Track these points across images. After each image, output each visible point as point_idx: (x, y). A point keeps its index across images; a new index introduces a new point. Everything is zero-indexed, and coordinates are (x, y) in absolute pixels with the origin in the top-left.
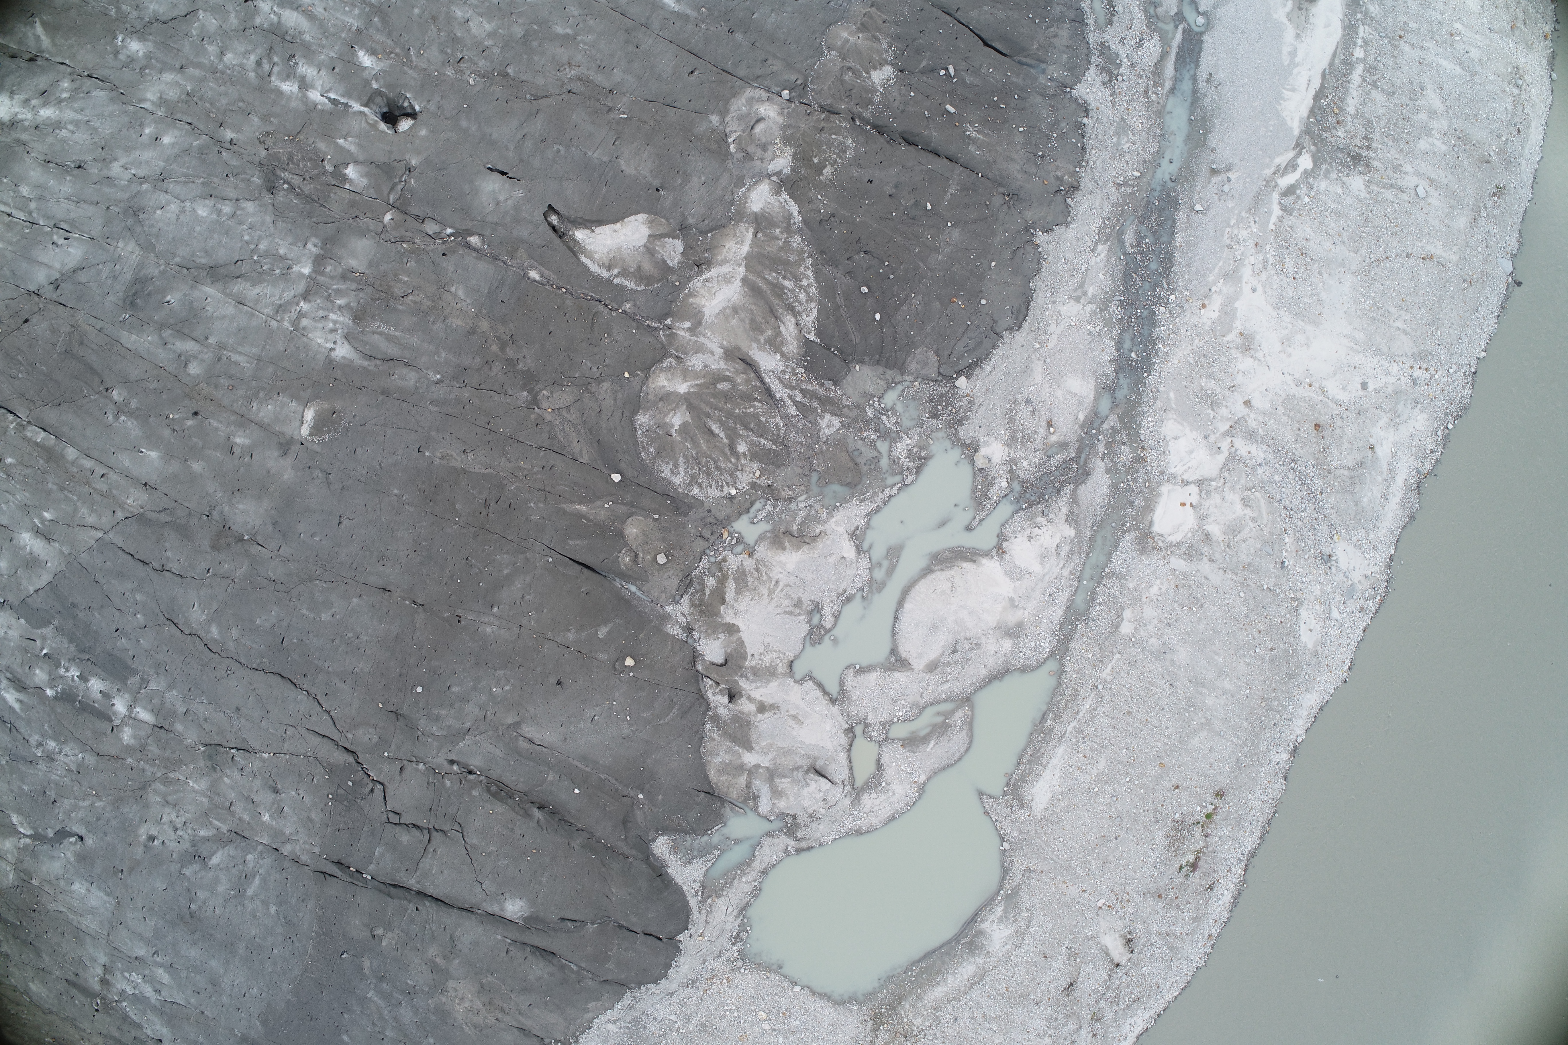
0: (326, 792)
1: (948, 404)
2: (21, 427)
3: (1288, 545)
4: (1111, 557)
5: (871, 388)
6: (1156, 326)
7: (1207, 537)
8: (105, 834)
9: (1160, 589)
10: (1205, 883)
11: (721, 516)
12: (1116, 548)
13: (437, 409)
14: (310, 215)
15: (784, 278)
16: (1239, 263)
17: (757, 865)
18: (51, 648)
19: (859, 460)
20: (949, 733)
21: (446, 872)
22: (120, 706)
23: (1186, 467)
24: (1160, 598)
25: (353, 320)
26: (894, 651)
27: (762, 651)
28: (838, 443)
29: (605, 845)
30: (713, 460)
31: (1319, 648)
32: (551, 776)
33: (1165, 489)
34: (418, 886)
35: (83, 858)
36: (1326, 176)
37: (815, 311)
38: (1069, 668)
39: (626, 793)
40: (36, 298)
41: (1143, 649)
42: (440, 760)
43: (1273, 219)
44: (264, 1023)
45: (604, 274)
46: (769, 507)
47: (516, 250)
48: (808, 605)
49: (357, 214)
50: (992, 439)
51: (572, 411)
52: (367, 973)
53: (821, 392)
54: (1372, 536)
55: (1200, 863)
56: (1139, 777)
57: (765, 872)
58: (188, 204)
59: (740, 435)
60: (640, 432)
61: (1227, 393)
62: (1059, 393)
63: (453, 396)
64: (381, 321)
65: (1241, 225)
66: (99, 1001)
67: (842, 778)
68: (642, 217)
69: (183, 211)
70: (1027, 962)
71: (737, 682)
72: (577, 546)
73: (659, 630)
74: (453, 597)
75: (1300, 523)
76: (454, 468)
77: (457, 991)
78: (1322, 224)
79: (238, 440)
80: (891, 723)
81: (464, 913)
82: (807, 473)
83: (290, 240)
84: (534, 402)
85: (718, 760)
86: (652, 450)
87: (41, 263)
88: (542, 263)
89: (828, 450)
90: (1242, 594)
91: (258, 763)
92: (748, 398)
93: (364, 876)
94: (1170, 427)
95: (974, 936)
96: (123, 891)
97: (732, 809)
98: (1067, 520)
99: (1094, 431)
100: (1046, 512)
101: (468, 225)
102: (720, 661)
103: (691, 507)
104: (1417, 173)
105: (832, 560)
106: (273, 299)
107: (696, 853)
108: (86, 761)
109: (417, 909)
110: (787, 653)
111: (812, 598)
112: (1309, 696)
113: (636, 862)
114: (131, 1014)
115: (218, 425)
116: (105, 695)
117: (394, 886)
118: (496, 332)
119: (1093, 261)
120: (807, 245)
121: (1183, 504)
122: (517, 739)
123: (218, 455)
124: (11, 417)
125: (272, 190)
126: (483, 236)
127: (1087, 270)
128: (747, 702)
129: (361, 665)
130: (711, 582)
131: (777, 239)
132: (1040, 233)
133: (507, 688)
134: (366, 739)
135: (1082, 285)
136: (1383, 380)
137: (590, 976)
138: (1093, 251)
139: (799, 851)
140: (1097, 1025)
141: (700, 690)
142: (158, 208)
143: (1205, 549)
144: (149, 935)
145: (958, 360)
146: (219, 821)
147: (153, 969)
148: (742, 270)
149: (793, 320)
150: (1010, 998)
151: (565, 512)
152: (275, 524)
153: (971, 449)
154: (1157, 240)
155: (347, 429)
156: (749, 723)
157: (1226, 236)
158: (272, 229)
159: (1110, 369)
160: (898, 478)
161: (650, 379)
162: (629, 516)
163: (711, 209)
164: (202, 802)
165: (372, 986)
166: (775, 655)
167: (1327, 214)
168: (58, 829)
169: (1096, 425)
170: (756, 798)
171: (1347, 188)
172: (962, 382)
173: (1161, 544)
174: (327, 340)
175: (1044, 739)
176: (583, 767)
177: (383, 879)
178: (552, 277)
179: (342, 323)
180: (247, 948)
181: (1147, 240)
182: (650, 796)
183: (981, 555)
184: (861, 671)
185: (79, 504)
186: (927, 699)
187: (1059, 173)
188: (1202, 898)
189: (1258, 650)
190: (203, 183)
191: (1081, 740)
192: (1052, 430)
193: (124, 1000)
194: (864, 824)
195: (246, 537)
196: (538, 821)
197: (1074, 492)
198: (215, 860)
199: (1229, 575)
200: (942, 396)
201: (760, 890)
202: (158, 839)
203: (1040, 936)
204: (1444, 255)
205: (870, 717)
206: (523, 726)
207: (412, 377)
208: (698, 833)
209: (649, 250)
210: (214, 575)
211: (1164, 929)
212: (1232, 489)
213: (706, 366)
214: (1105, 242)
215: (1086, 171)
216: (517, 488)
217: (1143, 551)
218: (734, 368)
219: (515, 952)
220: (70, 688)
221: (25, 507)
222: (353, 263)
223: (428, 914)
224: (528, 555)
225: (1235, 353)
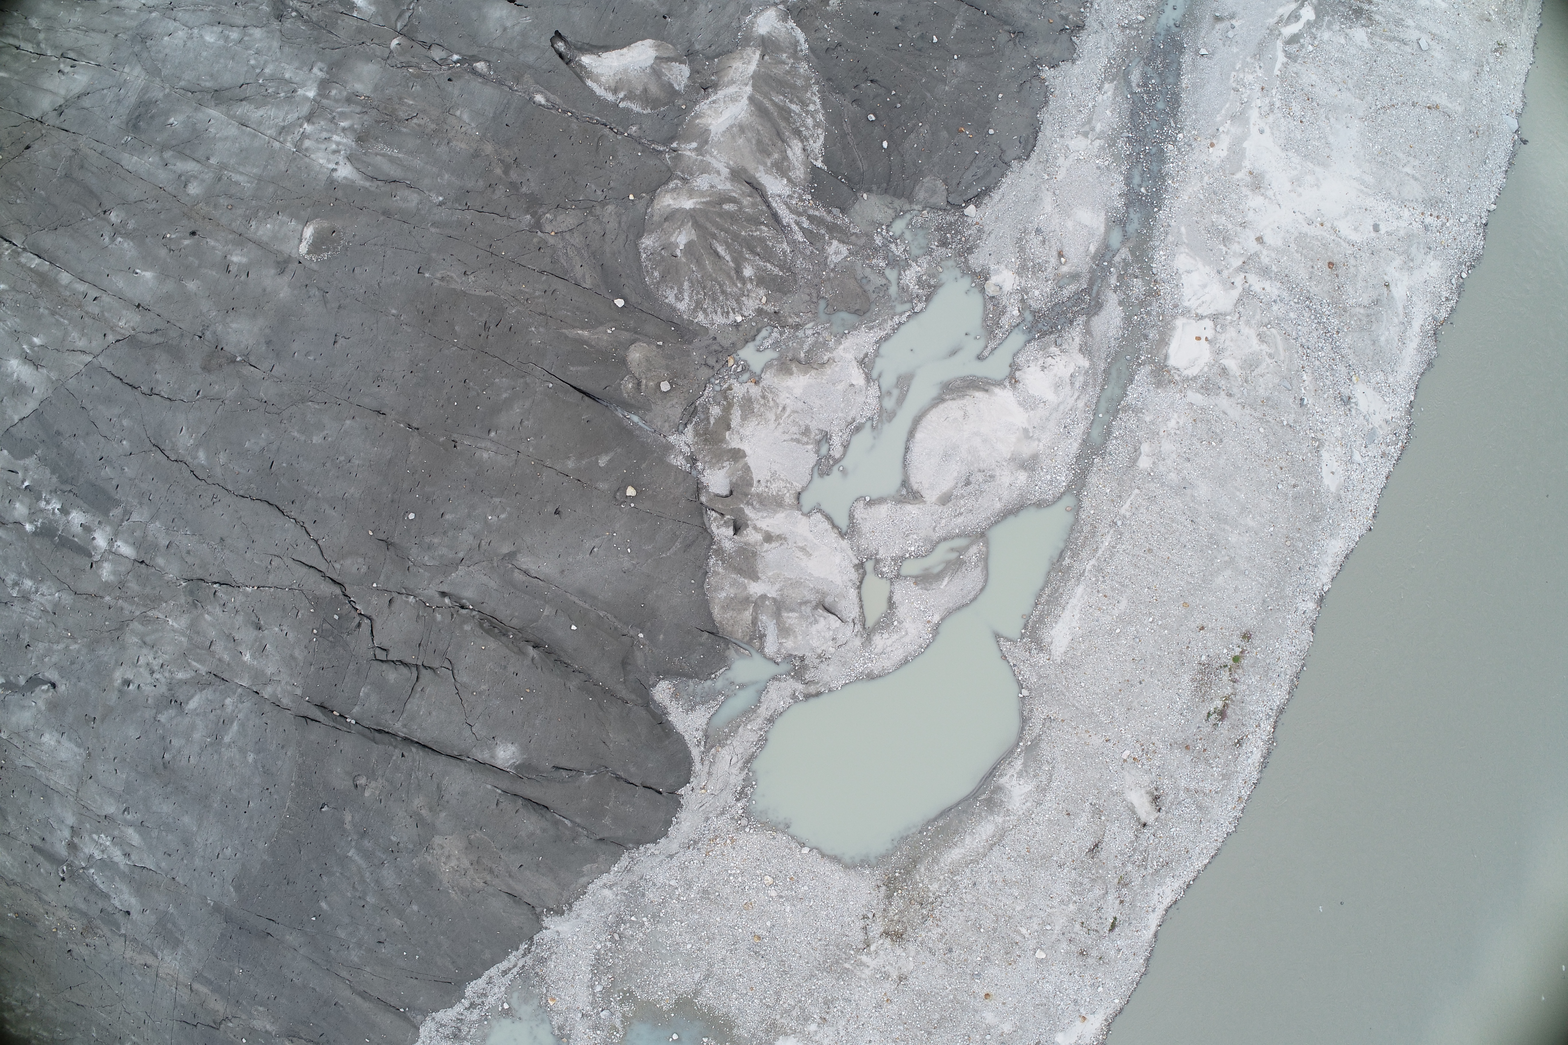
0: (310, 627)
1: (957, 232)
2: (16, 254)
3: (1306, 382)
4: (1126, 390)
5: (879, 216)
6: (1164, 163)
7: (1224, 371)
8: (79, 680)
9: (1178, 423)
10: (1235, 736)
11: (726, 343)
12: (1131, 381)
13: (438, 230)
14: (317, 41)
15: (791, 101)
16: (1245, 105)
17: (764, 712)
18: (33, 480)
19: (867, 288)
20: (964, 570)
21: (434, 713)
22: (101, 541)
23: (1200, 301)
24: (1178, 432)
25: (356, 141)
26: (905, 483)
27: (768, 478)
28: (846, 270)
29: (603, 688)
30: (719, 284)
31: (1342, 492)
32: (547, 611)
33: (1179, 322)
34: (405, 730)
35: (54, 706)
36: (1329, 27)
37: (822, 138)
38: (1086, 503)
39: (625, 632)
40: (39, 125)
41: (1163, 484)
42: (431, 591)
43: (1278, 65)
44: (238, 888)
45: (610, 97)
46: (775, 335)
47: (522, 76)
48: (816, 435)
49: (364, 40)
50: (1003, 267)
51: (575, 235)
52: (349, 828)
53: (829, 218)
54: (1391, 380)
55: (1229, 712)
56: (1162, 617)
57: (771, 720)
58: (196, 31)
59: (746, 259)
60: (644, 256)
61: (1239, 229)
62: (1070, 224)
63: (454, 218)
64: (385, 143)
65: (1247, 70)
66: (65, 868)
67: (852, 616)
68: (649, 42)
69: (191, 37)
70: (1049, 820)
71: (742, 510)
72: (578, 373)
73: (662, 461)
74: (449, 421)
75: (1317, 363)
76: (454, 289)
77: (443, 848)
78: (1326, 71)
79: (235, 259)
80: (903, 559)
81: (452, 760)
82: (815, 300)
83: (296, 64)
84: (538, 225)
85: (723, 594)
86: (656, 274)
87: (47, 90)
88: (547, 87)
89: (835, 277)
90: (1262, 430)
91: (241, 598)
92: (755, 221)
93: (348, 720)
94: (1182, 261)
95: (993, 792)
96: (95, 741)
97: (736, 651)
98: (1080, 350)
99: (1106, 264)
100: (1059, 341)
101: (474, 51)
102: (725, 492)
103: (695, 334)
104: (1419, 28)
105: (840, 387)
106: (277, 120)
107: (698, 699)
108: (63, 601)
109: (403, 756)
110: (795, 484)
111: (821, 427)
112: (1333, 542)
113: (635, 708)
114: (98, 882)
115: (215, 245)
116: (86, 528)
117: (379, 731)
118: (500, 155)
119: (1100, 98)
120: (814, 72)
121: (1198, 338)
122: (513, 571)
123: (213, 273)
124: (6, 245)
125: (280, 17)
126: (489, 62)
127: (1094, 106)
128: (753, 532)
129: (352, 490)
130: (716, 411)
131: (784, 63)
132: (1047, 68)
133: (503, 516)
134: (354, 570)
135: (1089, 121)
136: (1395, 224)
137: (585, 833)
138: (1099, 89)
139: (808, 697)
140: (1124, 891)
141: (704, 523)
142: (165, 35)
143: (1223, 383)
144: (119, 789)
145: (967, 188)
146: (197, 662)
147: (123, 828)
148: (749, 89)
149: (800, 145)
150: (1031, 860)
151: (566, 337)
152: (268, 343)
153: (981, 277)
154: (1163, 81)
155: (346, 248)
156: (754, 554)
157: (1232, 80)
158: (279, 54)
159: (1119, 203)
160: (907, 306)
161: (655, 202)
162: (633, 342)
163: (717, 35)
164: (181, 642)
165: (353, 843)
166: (782, 484)
167: (1331, 62)
168: (30, 675)
169: (1107, 258)
170: (762, 637)
171: (1351, 39)
172: (971, 210)
173: (1177, 377)
174: (329, 161)
175: (1062, 578)
176: (581, 603)
177: (366, 723)
178: (558, 101)
179: (345, 145)
180: (222, 801)
181: (1153, 81)
182: (651, 637)
183: (993, 385)
184: (871, 503)
185: (70, 328)
186: (940, 533)
187: (1063, 13)
188: (1231, 753)
189: (1280, 487)
190: (212, 11)
191: (1101, 579)
192: (1063, 260)
193: (91, 867)
194: (875, 667)
195: (238, 359)
196: (533, 659)
197: (1087, 323)
198: (192, 705)
199: (1248, 411)
200: (951, 224)
201: (766, 740)
202: (134, 683)
203: (1063, 791)
204: (1449, 105)
205: (881, 552)
206: (519, 556)
207: (413, 199)
208: (701, 677)
209: (655, 72)
210: (204, 397)
211: (1193, 785)
212: (1248, 323)
213: (712, 187)
214: (1112, 81)
215: (1090, 12)
216: (518, 312)
217: (1159, 384)
218: (741, 190)
219: (506, 804)
220: (50, 521)
221: (15, 334)
222: (358, 87)
223: (414, 760)
224: (528, 380)
225: (1245, 191)
